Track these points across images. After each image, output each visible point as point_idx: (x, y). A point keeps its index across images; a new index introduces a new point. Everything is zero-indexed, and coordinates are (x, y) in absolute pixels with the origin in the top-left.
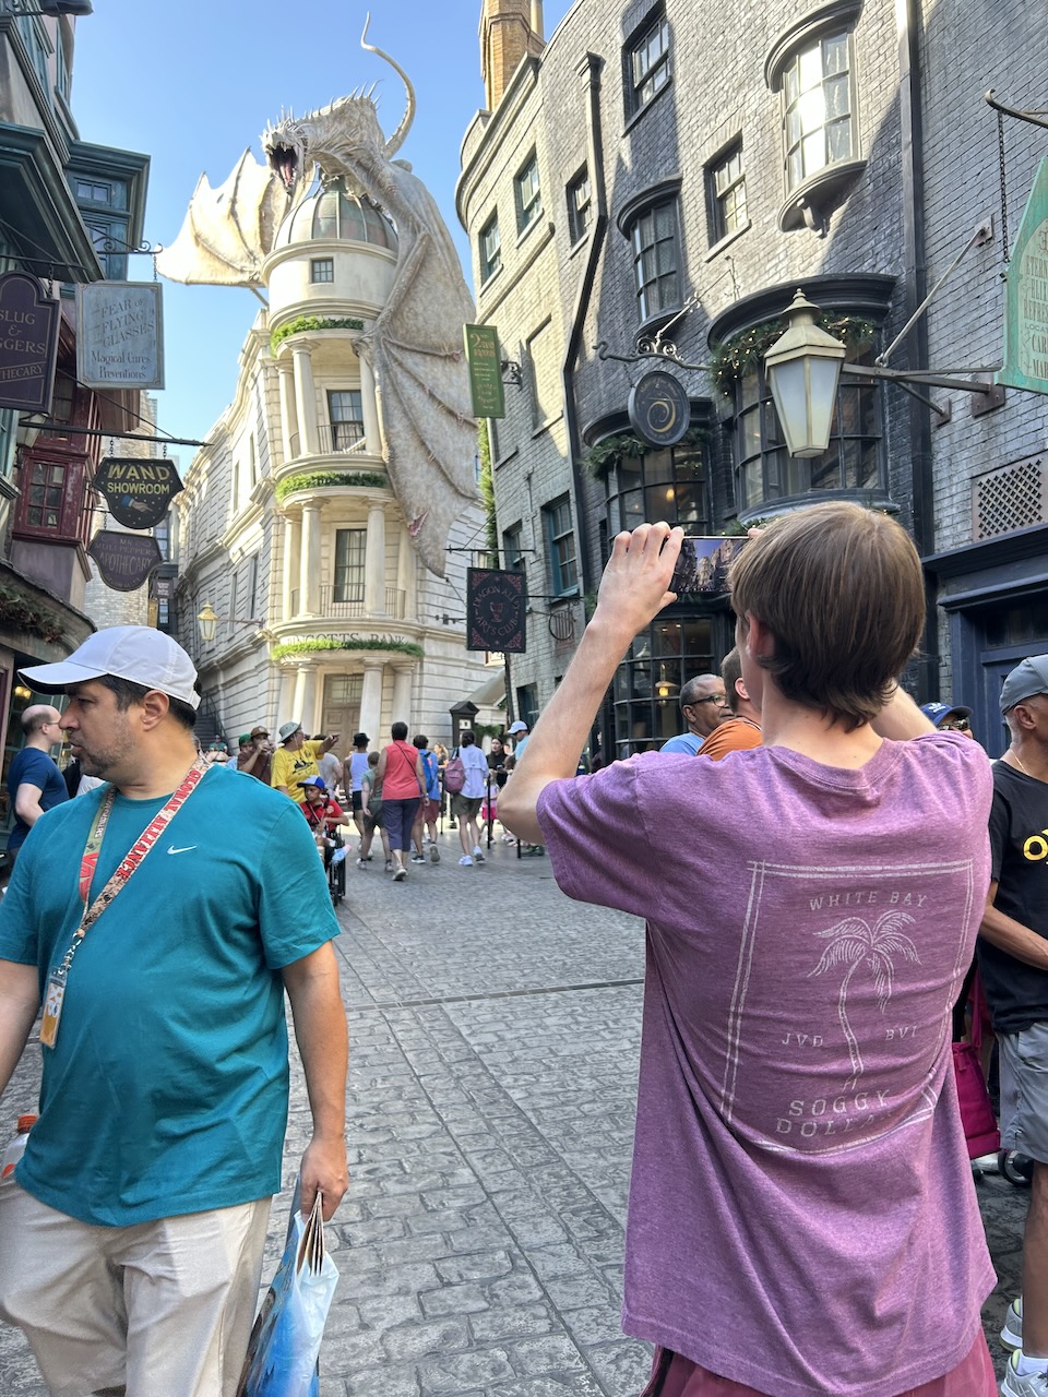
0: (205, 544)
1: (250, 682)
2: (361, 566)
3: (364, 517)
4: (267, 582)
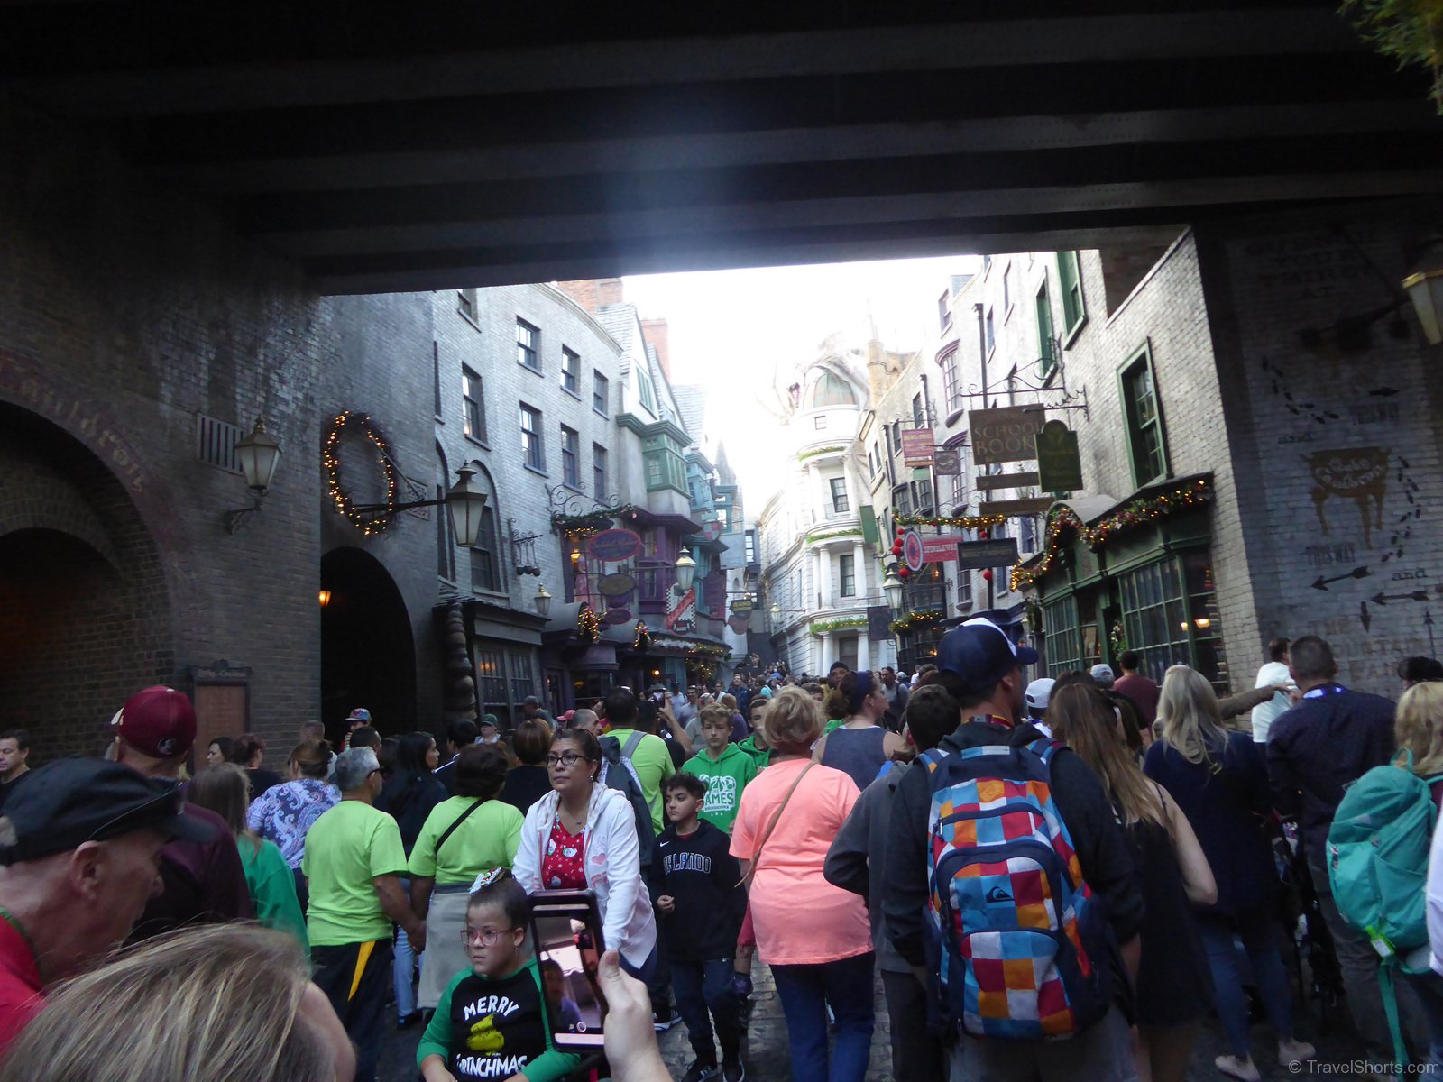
0: (774, 557)
1: (802, 643)
2: (853, 576)
3: (853, 550)
4: (806, 587)
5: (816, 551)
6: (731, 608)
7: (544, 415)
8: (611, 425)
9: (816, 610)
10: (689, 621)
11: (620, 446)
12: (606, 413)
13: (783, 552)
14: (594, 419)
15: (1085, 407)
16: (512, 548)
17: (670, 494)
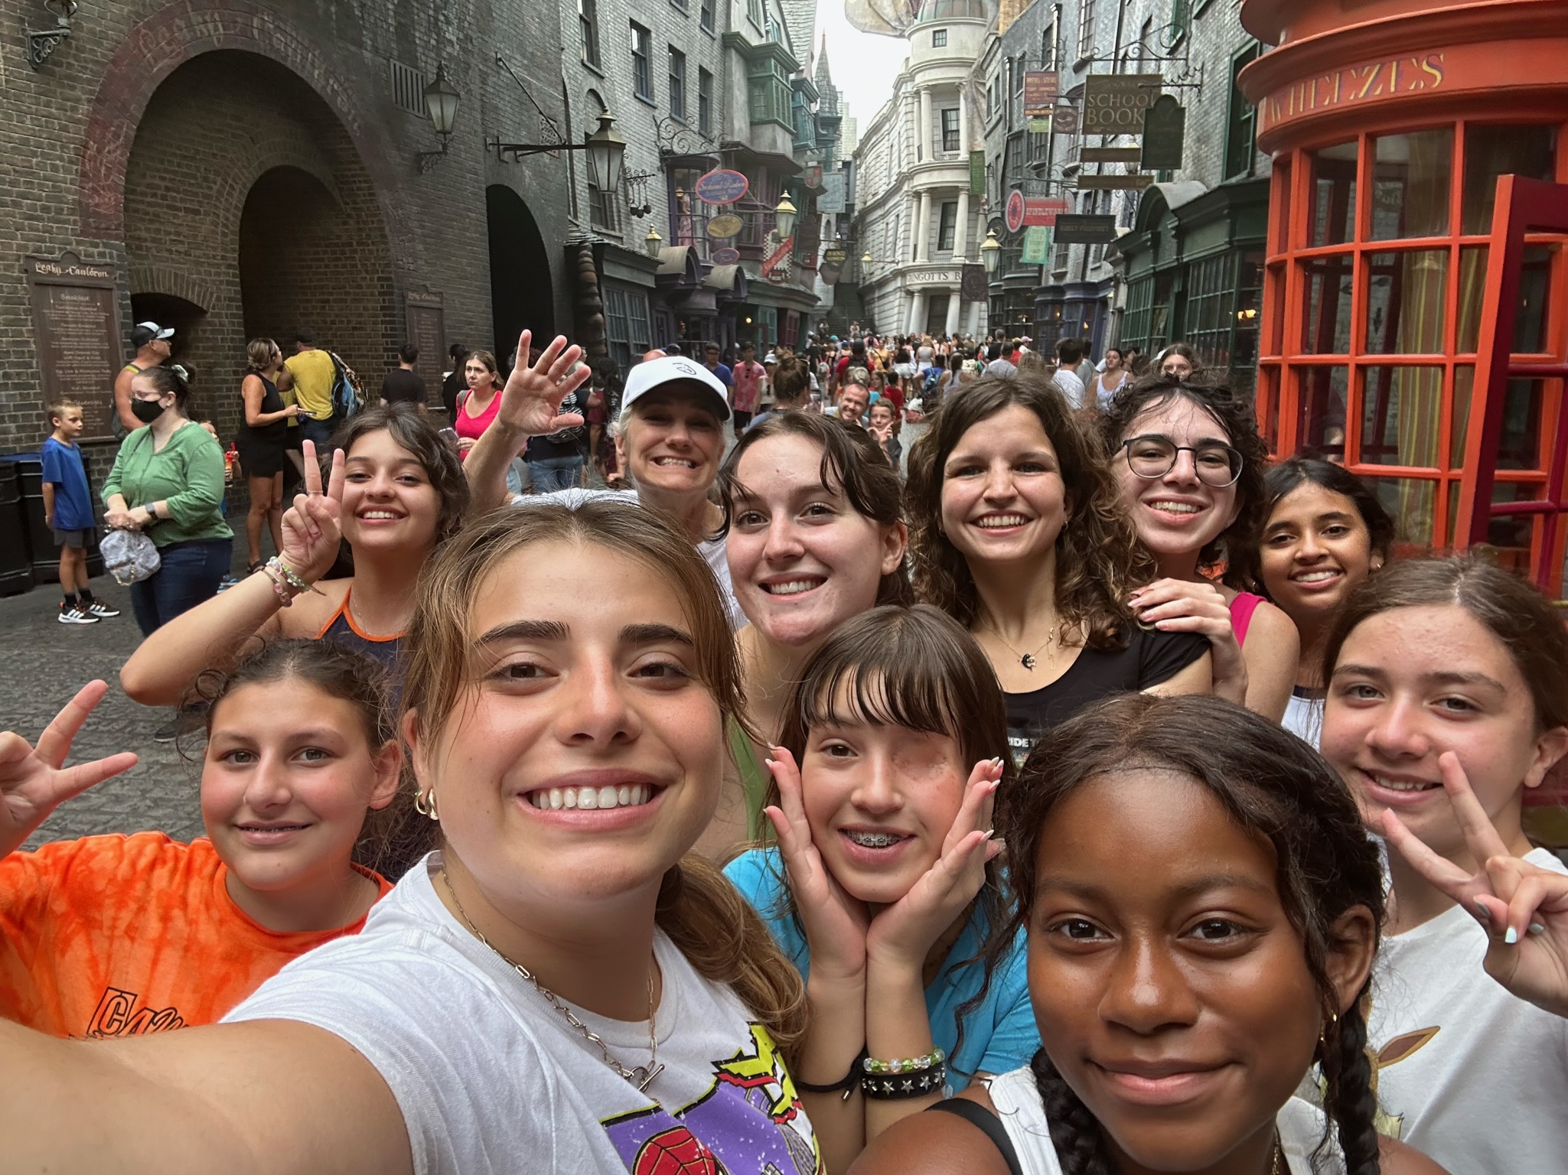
0: (870, 197)
1: (891, 298)
2: (954, 227)
3: (957, 197)
4: (902, 236)
5: (918, 195)
6: (825, 257)
7: (653, 35)
8: (717, 45)
9: (911, 263)
10: (784, 271)
11: (726, 72)
12: (713, 32)
13: (881, 194)
14: (701, 38)
15: (1199, 86)
16: (625, 184)
17: (774, 131)
